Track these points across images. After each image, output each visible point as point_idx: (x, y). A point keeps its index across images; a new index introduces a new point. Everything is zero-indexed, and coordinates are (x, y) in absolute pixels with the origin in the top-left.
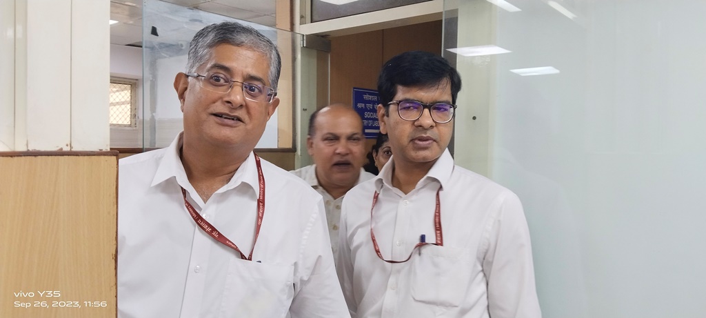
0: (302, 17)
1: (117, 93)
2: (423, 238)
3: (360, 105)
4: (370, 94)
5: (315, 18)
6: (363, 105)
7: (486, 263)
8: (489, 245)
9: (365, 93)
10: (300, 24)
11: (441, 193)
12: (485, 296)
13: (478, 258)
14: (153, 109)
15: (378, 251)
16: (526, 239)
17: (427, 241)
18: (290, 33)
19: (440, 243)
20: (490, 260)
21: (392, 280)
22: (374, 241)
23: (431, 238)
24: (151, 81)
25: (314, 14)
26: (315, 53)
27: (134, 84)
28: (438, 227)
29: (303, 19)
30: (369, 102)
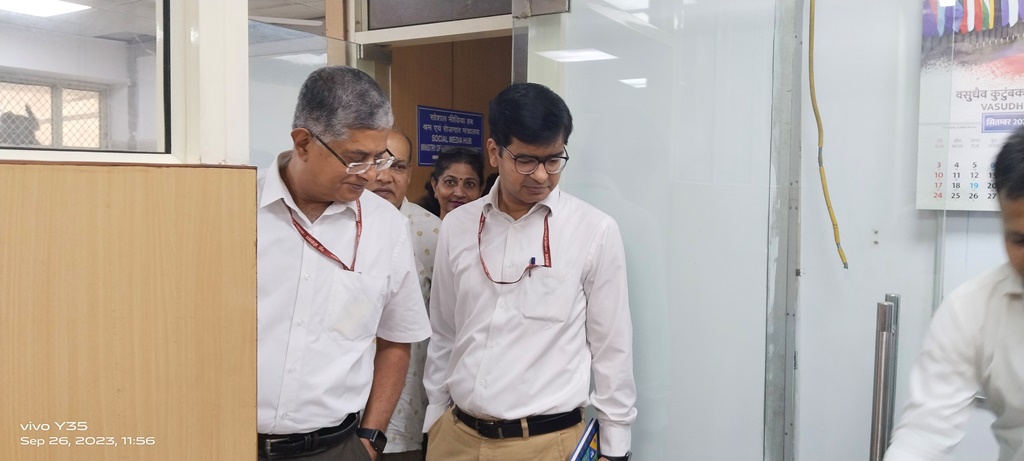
0: (357, 23)
1: (73, 104)
2: (533, 260)
3: (426, 127)
4: (438, 113)
5: (373, 25)
6: (430, 126)
7: (587, 283)
8: (592, 267)
9: (432, 113)
10: (356, 31)
11: (549, 219)
12: (584, 312)
13: (581, 279)
14: (133, 126)
15: (487, 274)
16: (622, 262)
17: (536, 263)
18: (344, 43)
19: (548, 264)
20: (592, 279)
21: (500, 300)
22: (483, 264)
23: (540, 261)
24: (129, 87)
25: (371, 19)
26: (373, 64)
27: (104, 91)
28: (547, 250)
29: (359, 26)
30: (437, 123)
